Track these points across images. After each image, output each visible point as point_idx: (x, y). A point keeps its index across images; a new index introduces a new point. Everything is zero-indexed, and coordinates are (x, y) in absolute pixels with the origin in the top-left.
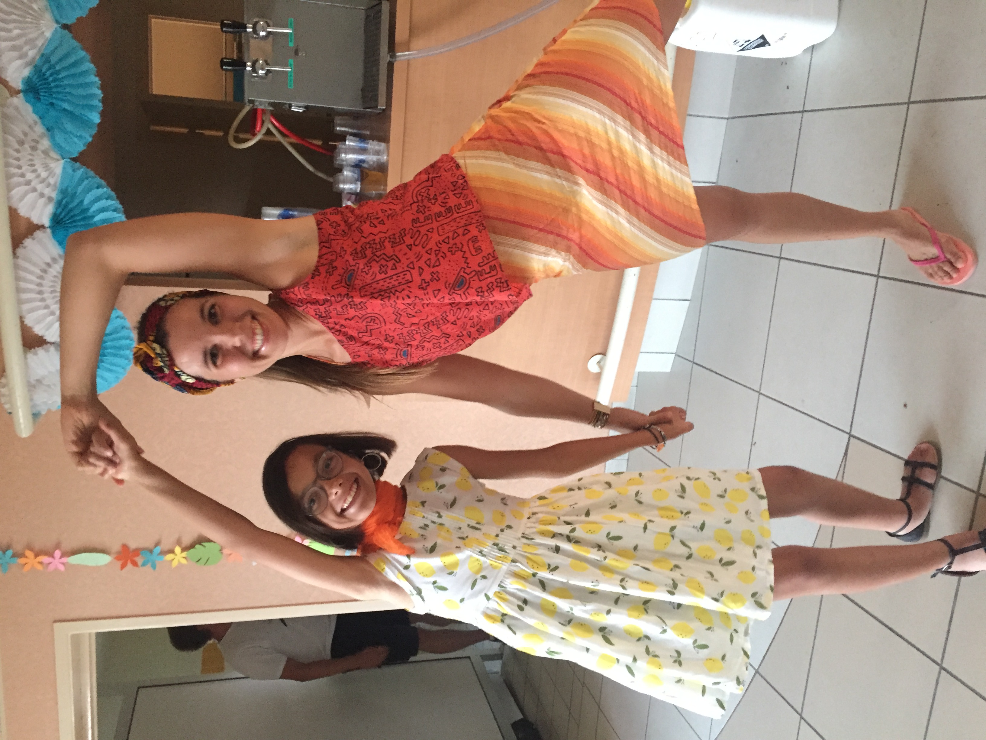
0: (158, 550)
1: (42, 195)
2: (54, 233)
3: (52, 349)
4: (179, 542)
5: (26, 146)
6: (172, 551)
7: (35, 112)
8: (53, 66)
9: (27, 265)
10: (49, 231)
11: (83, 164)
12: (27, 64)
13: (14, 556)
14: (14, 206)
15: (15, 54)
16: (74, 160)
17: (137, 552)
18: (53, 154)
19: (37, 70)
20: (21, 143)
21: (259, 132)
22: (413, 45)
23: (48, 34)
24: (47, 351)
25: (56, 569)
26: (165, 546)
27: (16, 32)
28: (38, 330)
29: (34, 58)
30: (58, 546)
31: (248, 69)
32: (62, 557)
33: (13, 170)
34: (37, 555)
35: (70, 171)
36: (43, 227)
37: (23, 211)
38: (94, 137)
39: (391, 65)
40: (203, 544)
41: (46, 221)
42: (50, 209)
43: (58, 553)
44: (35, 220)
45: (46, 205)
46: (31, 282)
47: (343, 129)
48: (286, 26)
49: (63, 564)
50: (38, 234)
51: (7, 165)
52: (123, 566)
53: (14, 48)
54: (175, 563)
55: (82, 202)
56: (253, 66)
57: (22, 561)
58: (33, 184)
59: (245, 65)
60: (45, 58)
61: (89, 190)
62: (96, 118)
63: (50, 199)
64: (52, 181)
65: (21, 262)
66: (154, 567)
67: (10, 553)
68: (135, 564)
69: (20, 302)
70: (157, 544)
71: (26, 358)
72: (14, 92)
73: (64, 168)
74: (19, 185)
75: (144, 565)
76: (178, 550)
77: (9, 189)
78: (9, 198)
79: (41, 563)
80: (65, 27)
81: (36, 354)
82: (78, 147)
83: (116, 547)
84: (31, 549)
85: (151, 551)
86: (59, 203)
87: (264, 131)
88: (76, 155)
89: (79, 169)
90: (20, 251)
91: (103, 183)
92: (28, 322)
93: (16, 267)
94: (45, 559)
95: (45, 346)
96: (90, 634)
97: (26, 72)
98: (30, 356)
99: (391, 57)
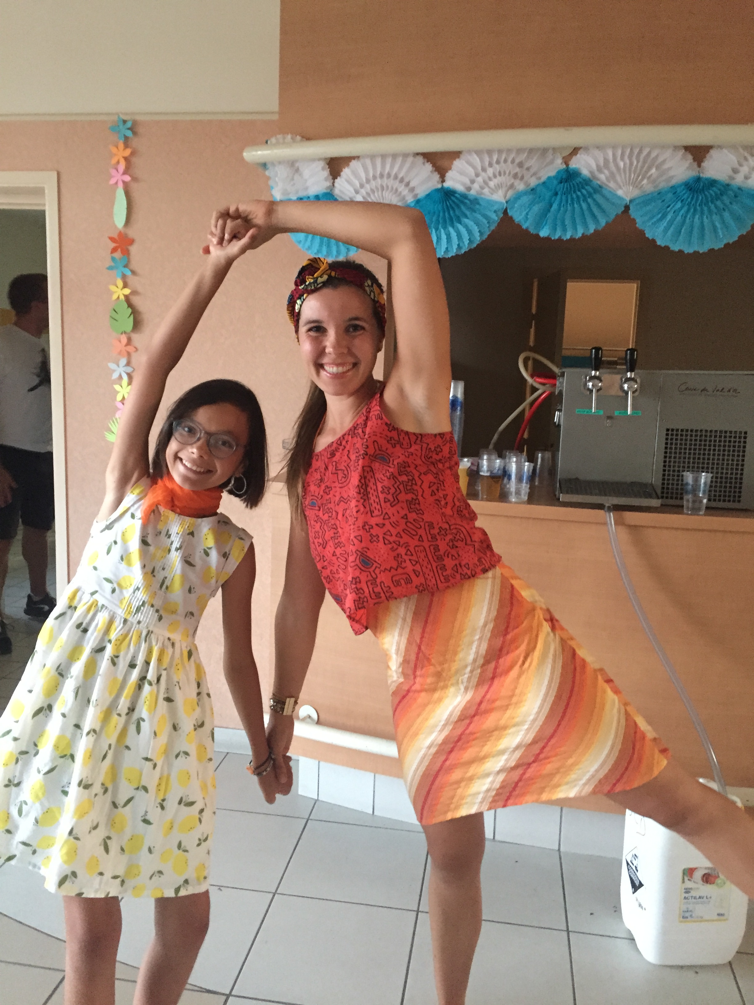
0: (128, 273)
1: (473, 182)
2: (437, 190)
3: (328, 184)
4: (134, 293)
5: (517, 170)
6: (125, 286)
7: (549, 178)
8: (590, 195)
9: (407, 165)
10: (439, 186)
11: (502, 220)
12: (591, 172)
13: (126, 138)
14: (462, 156)
15: (602, 163)
16: (505, 212)
17: (126, 253)
18: (510, 194)
19: (587, 182)
20: (520, 165)
21: (535, 380)
22: (620, 528)
23: (620, 193)
24: (326, 179)
25: (111, 177)
26: (131, 279)
27: (621, 164)
28: (346, 172)
29: (598, 180)
30: (135, 179)
31: (593, 372)
32: (124, 182)
33: (495, 157)
34: (126, 159)
35: (495, 208)
36: (443, 181)
37: (457, 164)
38: (527, 231)
39: (600, 507)
40: (132, 316)
41: (449, 184)
42: (460, 188)
43: (127, 178)
44: (449, 175)
45: (463, 184)
46: (392, 167)
47: (539, 460)
48: (634, 408)
49: (116, 183)
50: (436, 177)
51: (500, 151)
52: (112, 239)
53: (606, 161)
54: (113, 288)
55: (466, 217)
56: (595, 377)
57: (121, 146)
58: (483, 174)
59: (596, 369)
60: (599, 189)
61: (477, 224)
62: (543, 233)
63: (469, 189)
64: (486, 191)
65: (410, 159)
66: (110, 268)
67: (129, 134)
68: (114, 250)
69: (373, 157)
70: (133, 272)
71: (320, 159)
72: (566, 161)
73: (496, 202)
74: (482, 160)
75: (113, 259)
76: (127, 291)
77: (479, 153)
78: (469, 152)
79: (118, 162)
80: (627, 208)
81: (323, 169)
82: (518, 216)
83: (131, 233)
84: (133, 153)
85: (126, 266)
86: (464, 196)
87: (536, 385)
88: (510, 213)
89: (497, 216)
90: (420, 159)
91: (485, 237)
92: (353, 163)
93: (405, 156)
94: (122, 166)
95: (331, 177)
96: (44, 205)
97: (585, 172)
98: (322, 164)
99: (609, 507)
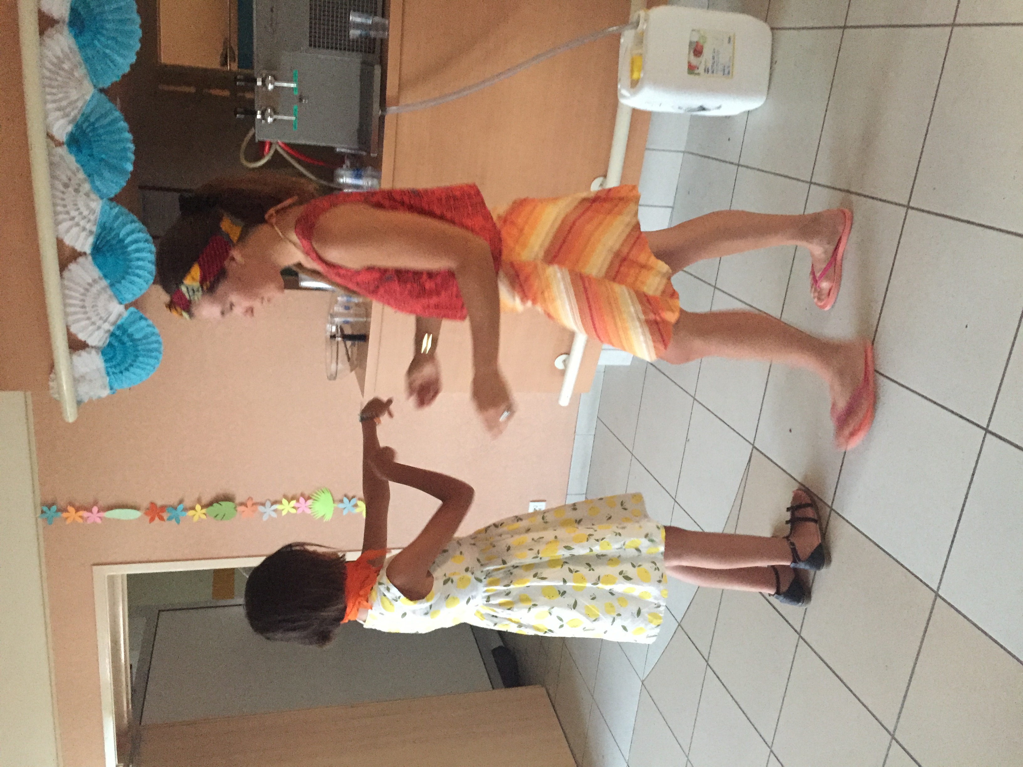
0: (181, 507)
1: (84, 229)
2: (94, 259)
3: (93, 352)
4: (199, 501)
5: (71, 189)
6: (193, 508)
7: (77, 161)
8: (93, 124)
9: (72, 285)
10: (90, 258)
12: (70, 122)
13: (59, 510)
14: (60, 237)
15: (58, 114)
16: (111, 200)
17: (163, 508)
18: (93, 196)
19: (78, 126)
20: (66, 186)
21: (267, 154)
22: (402, 101)
23: (88, 98)
24: (90, 353)
25: (94, 523)
26: (188, 503)
27: (60, 95)
28: (81, 337)
29: (76, 116)
30: (95, 503)
31: (259, 117)
32: (98, 512)
34: (77, 510)
35: (108, 208)
36: (85, 254)
37: (68, 241)
38: (128, 182)
39: (382, 119)
40: (220, 502)
41: (88, 249)
42: (91, 240)
43: (95, 509)
44: (79, 248)
45: (88, 236)
46: (75, 298)
49: (100, 518)
50: (81, 260)
51: (55, 205)
52: (152, 520)
53: (59, 109)
54: (196, 519)
55: (118, 235)
57: (65, 515)
58: (76, 220)
59: (255, 114)
60: (86, 117)
61: (124, 225)
62: (130, 167)
63: (91, 232)
64: (92, 218)
65: (66, 282)
66: (178, 522)
67: (54, 508)
68: (162, 519)
69: (66, 314)
70: (181, 502)
71: (71, 358)
72: (59, 144)
73: (103, 207)
74: (64, 220)
75: (170, 519)
76: (198, 507)
77: (57, 223)
78: (56, 231)
79: (81, 517)
80: (102, 91)
81: (80, 356)
82: (115, 190)
83: (145, 504)
84: (73, 505)
85: (175, 509)
86: (98, 237)
87: (272, 152)
88: (112, 196)
89: (114, 207)
90: (66, 274)
91: (135, 218)
92: (73, 330)
93: (63, 287)
94: (85, 514)
95: (87, 349)
96: (122, 575)
97: (70, 128)
98: (75, 357)
99: (382, 111)
